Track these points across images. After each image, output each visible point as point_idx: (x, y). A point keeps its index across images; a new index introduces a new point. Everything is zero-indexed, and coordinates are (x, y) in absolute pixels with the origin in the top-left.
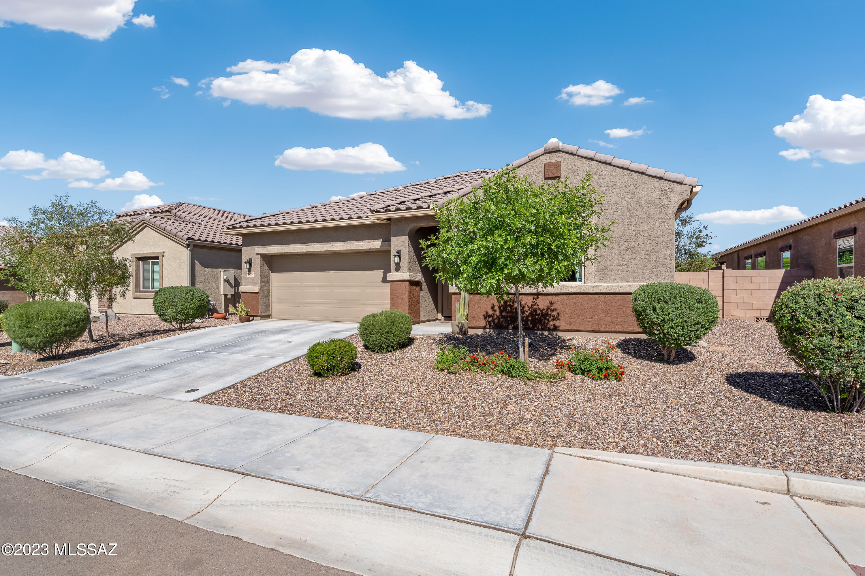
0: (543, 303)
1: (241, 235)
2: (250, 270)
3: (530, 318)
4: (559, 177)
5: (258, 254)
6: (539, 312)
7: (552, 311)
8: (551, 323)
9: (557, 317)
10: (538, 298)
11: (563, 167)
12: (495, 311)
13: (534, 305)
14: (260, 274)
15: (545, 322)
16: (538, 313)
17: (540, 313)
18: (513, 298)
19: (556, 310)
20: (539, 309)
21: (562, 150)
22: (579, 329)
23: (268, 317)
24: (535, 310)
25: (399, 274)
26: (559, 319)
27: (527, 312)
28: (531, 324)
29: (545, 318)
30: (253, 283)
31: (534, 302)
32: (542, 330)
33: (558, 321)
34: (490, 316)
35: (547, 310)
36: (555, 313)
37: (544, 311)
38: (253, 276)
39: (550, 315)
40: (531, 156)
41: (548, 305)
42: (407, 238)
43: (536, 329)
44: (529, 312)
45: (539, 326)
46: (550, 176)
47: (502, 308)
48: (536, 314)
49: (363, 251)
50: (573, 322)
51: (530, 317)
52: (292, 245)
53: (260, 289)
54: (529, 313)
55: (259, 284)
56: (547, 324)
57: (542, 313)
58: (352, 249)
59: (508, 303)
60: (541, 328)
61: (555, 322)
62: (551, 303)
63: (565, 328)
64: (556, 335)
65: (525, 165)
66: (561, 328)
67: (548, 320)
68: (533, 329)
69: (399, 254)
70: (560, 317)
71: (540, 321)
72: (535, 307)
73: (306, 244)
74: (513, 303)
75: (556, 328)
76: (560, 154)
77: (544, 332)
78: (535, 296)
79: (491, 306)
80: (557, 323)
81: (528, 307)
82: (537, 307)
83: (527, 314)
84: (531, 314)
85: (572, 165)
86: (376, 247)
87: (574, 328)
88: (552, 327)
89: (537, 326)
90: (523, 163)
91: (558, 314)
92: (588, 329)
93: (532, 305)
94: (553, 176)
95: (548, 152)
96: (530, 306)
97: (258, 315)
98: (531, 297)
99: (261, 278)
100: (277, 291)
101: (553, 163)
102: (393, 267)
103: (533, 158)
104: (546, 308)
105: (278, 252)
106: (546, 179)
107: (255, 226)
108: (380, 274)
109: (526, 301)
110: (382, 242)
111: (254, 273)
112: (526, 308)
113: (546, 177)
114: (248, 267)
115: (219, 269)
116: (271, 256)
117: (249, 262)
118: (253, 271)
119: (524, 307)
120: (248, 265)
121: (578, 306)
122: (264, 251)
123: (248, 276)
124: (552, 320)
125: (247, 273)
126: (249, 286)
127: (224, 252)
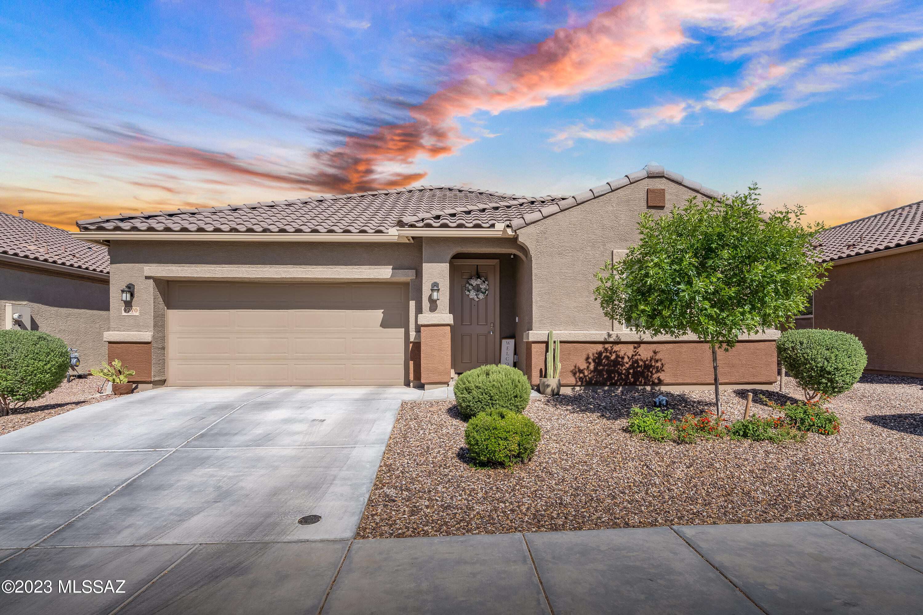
0: (645, 353)
1: (107, 243)
2: (128, 305)
3: (631, 371)
4: (664, 207)
5: (147, 278)
6: (641, 363)
7: (657, 361)
8: (655, 376)
9: (661, 369)
10: (639, 346)
11: (667, 197)
12: (590, 363)
13: (636, 355)
14: (152, 311)
15: (648, 375)
16: (640, 364)
17: (643, 364)
18: (611, 347)
19: (661, 360)
20: (642, 360)
21: (667, 176)
22: (685, 382)
23: (162, 383)
24: (637, 361)
25: (437, 315)
26: (663, 371)
27: (627, 363)
28: (632, 378)
29: (649, 371)
30: (137, 326)
31: (635, 351)
32: (646, 384)
33: (662, 372)
34: (581, 371)
35: (651, 361)
36: (659, 364)
37: (647, 362)
38: (137, 314)
39: (654, 366)
40: (633, 179)
41: (652, 354)
42: (447, 265)
43: (638, 383)
44: (630, 363)
45: (641, 381)
46: (654, 205)
47: (597, 361)
48: (638, 366)
49: (349, 281)
50: (678, 374)
51: (631, 369)
52: (223, 266)
53: (153, 336)
54: (630, 365)
55: (152, 329)
56: (651, 377)
57: (645, 364)
58: (342, 277)
59: (604, 354)
60: (645, 383)
61: (659, 374)
62: (655, 352)
63: (670, 382)
64: (659, 390)
65: (624, 188)
66: (665, 382)
67: (651, 372)
68: (634, 384)
69: (435, 287)
70: (664, 368)
71: (642, 374)
72: (636, 357)
73: (253, 266)
74: (611, 353)
75: (660, 382)
76: (664, 180)
77: (646, 387)
78: (636, 345)
79: (585, 357)
80: (662, 376)
81: (628, 357)
82: (639, 357)
83: (627, 366)
84: (632, 367)
85: (677, 196)
86: (385, 277)
87: (680, 381)
88: (656, 381)
89: (640, 380)
90: (619, 187)
91: (662, 364)
92: (694, 382)
93: (633, 355)
94: (658, 205)
95: (651, 176)
96: (630, 356)
97: (149, 380)
98: (631, 347)
99: (155, 317)
100: (180, 340)
101: (658, 190)
103: (634, 180)
104: (649, 358)
105: (195, 276)
106: (649, 207)
107: (151, 229)
108: (378, 315)
109: (626, 351)
110: (394, 270)
111: (138, 308)
112: (626, 360)
113: (649, 205)
114: (124, 299)
115: (3, 301)
116: (168, 281)
117: (126, 289)
118: (136, 306)
119: (623, 358)
120: (124, 295)
121: (684, 356)
122: (164, 273)
123: (124, 314)
124: (656, 373)
125: (123, 308)
126: (128, 330)
127: (11, 271)
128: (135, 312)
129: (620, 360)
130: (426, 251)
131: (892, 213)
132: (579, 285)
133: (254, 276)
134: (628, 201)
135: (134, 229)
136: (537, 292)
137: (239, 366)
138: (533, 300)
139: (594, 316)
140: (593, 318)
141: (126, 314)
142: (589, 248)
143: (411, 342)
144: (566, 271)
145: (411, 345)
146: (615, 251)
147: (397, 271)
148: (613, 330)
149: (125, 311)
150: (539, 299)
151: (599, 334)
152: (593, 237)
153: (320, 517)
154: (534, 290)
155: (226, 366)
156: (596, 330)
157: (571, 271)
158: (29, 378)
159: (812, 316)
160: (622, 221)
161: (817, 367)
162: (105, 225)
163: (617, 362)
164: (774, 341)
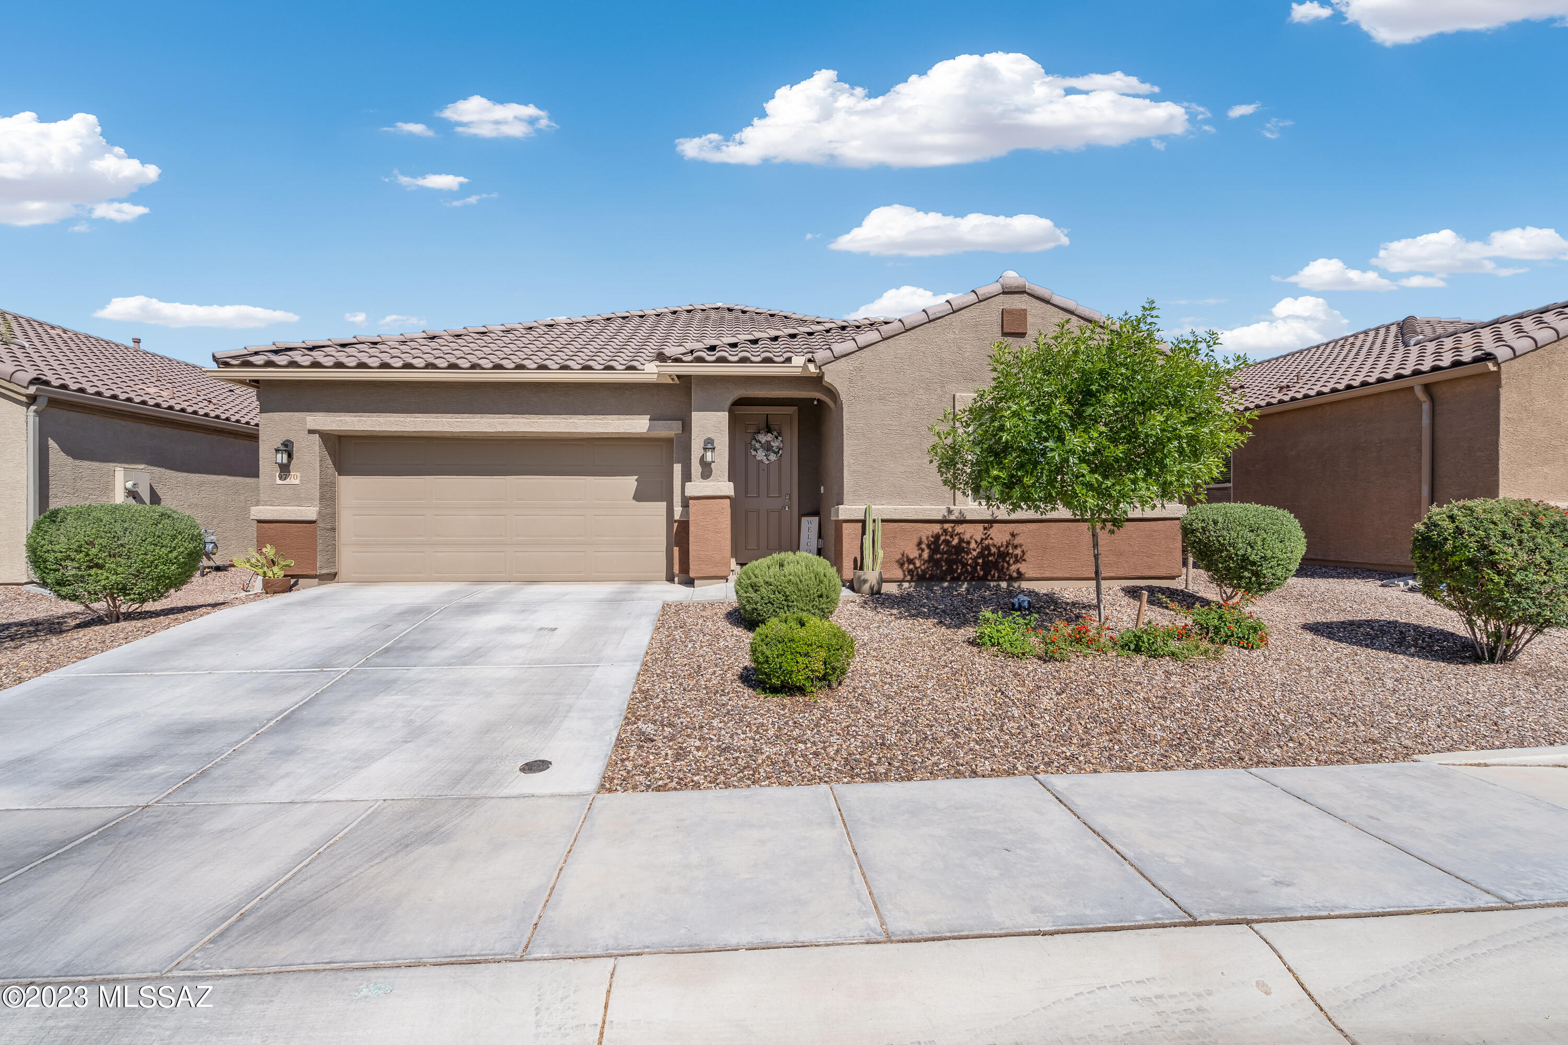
0: (999, 536)
1: (255, 383)
2: (285, 469)
3: (980, 561)
4: (1025, 334)
5: (311, 432)
6: (993, 550)
7: (1016, 547)
8: (1013, 568)
9: (1021, 558)
10: (992, 527)
11: (1030, 320)
12: (923, 550)
13: (986, 539)
14: (318, 478)
15: (1003, 566)
16: (992, 552)
17: (996, 551)
18: (952, 528)
19: (1021, 546)
20: (995, 546)
21: (1029, 291)
22: (1055, 576)
23: (332, 577)
24: (988, 548)
25: (711, 483)
26: (1024, 560)
27: (974, 550)
28: (981, 570)
29: (1004, 561)
30: (297, 498)
31: (986, 534)
32: (1000, 579)
33: (1023, 563)
34: (911, 561)
35: (1007, 546)
36: (1018, 551)
37: (1002, 549)
38: (297, 482)
39: (1012, 554)
40: (982, 295)
41: (1008, 537)
42: (726, 414)
43: (989, 578)
44: (978, 550)
45: (994, 574)
46: (1012, 331)
47: (932, 547)
48: (990, 554)
49: (591, 436)
50: (1045, 566)
51: (979, 558)
52: (416, 415)
53: (319, 513)
54: (979, 553)
55: (317, 502)
56: (1008, 569)
57: (999, 551)
58: (580, 430)
59: (943, 538)
60: (999, 577)
61: (1018, 565)
62: (1013, 535)
63: (1034, 575)
64: (1019, 587)
65: (971, 308)
66: (1026, 575)
67: (1008, 563)
68: (984, 578)
69: (709, 445)
70: (1025, 557)
71: (995, 565)
72: (987, 542)
73: (457, 415)
74: (951, 537)
75: (1020, 576)
76: (1025, 297)
77: (1000, 583)
78: (986, 525)
79: (916, 541)
80: (1023, 567)
81: (976, 542)
82: (991, 542)
83: (975, 553)
84: (981, 555)
85: (1043, 318)
86: (639, 430)
87: (1048, 575)
88: (1015, 575)
89: (992, 573)
90: (965, 305)
91: (1023, 551)
92: (1068, 575)
93: (982, 539)
94: (1017, 331)
95: (1008, 291)
96: (979, 541)
97: (313, 573)
98: (980, 527)
99: (321, 486)
100: (356, 517)
101: (1016, 310)
102: (696, 468)
103: (984, 297)
104: (1005, 543)
105: (378, 429)
106: (1005, 334)
107: (316, 365)
108: (630, 483)
109: (973, 533)
110: (652, 422)
111: (298, 474)
112: (973, 545)
113: (1005, 331)
114: (279, 461)
115: (111, 464)
116: (340, 437)
117: (282, 448)
118: (296, 472)
119: (968, 543)
120: (279, 456)
121: (1053, 541)
122: (334, 425)
123: (279, 482)
124: (1014, 563)
125: (278, 474)
126: (284, 505)
127: (123, 423)
128: (294, 479)
129: (965, 545)
130: (696, 395)
131: (1341, 342)
132: (908, 442)
133: (458, 430)
134: (976, 326)
135: (293, 364)
136: (849, 452)
137: (437, 554)
138: (845, 463)
139: (928, 484)
140: (928, 488)
141: (282, 482)
142: (921, 390)
143: (676, 521)
144: (890, 422)
145: (676, 525)
146: (958, 395)
147: (656, 422)
148: (955, 505)
149: (281, 478)
150: (852, 461)
151: (936, 510)
152: (928, 375)
153: (550, 763)
154: (845, 448)
155: (421, 554)
156: (932, 504)
157: (897, 423)
158: (147, 570)
159: (1231, 485)
160: (968, 354)
162: (252, 359)
163: (960, 549)
164: (1178, 519)
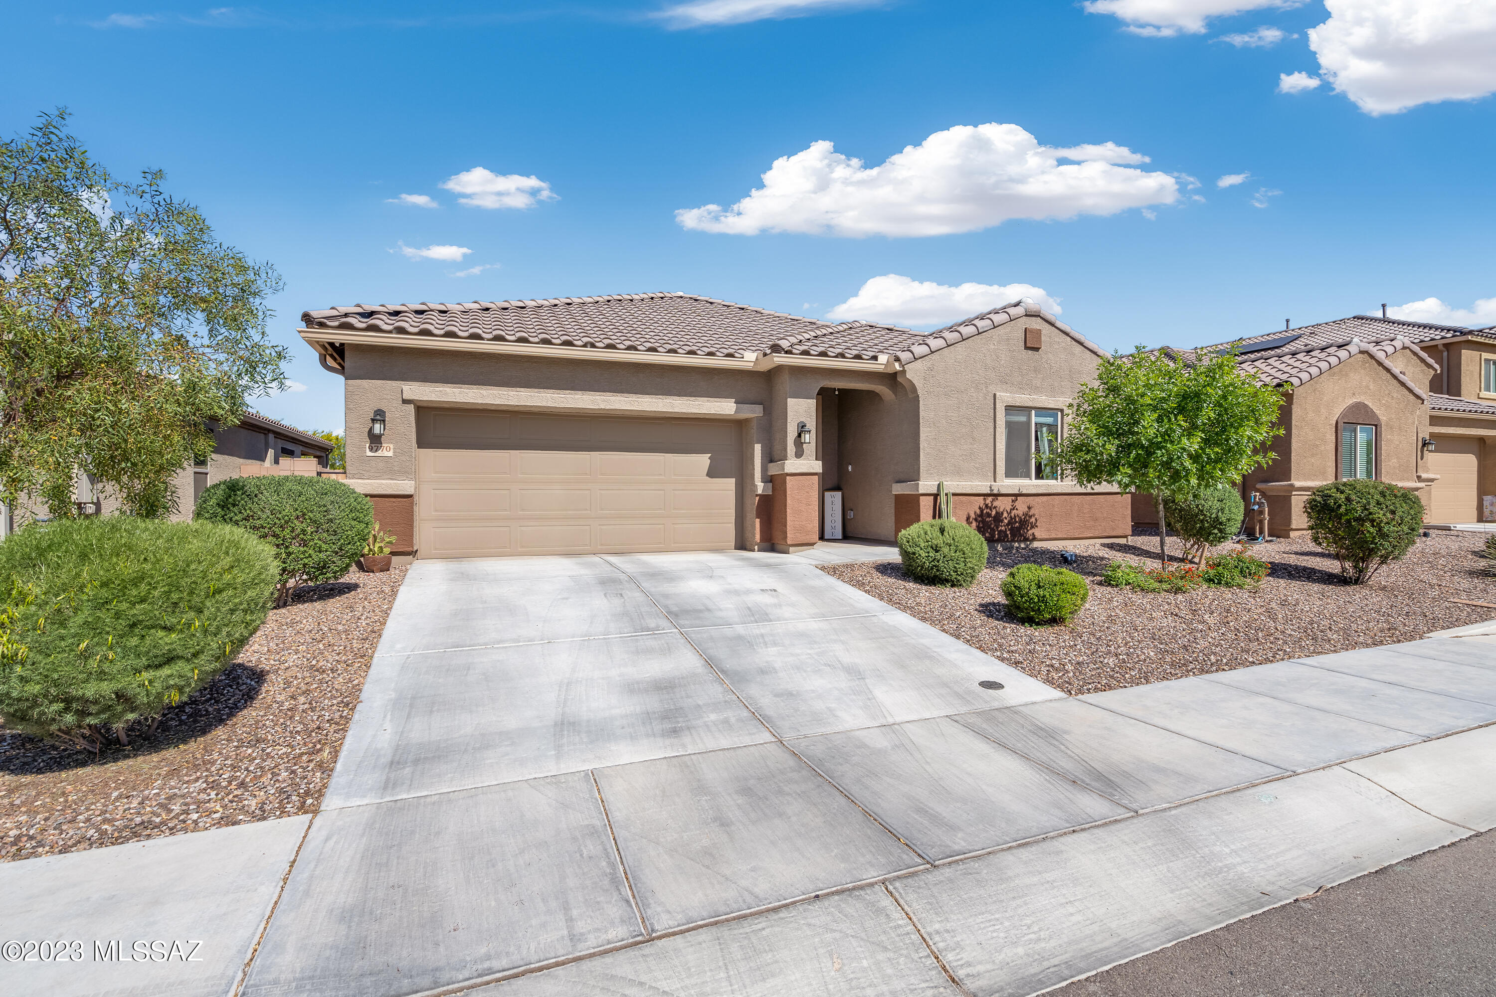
0: (1021, 507)
3: (1009, 527)
4: (1039, 348)
6: (1018, 518)
7: (1031, 516)
8: (1030, 532)
9: (1034, 524)
10: (1016, 499)
11: (1043, 338)
13: (1014, 509)
15: (1024, 531)
16: (1017, 520)
17: (1020, 520)
18: (993, 500)
19: (1034, 515)
20: (1018, 515)
21: (1043, 316)
22: (1057, 536)
24: (1014, 516)
25: (803, 462)
26: (1036, 526)
27: (1006, 519)
28: (1010, 534)
29: (1024, 526)
31: (1013, 505)
32: (1021, 541)
33: (1036, 529)
35: (1026, 515)
36: (1033, 519)
37: (1023, 518)
39: (1029, 521)
41: (1027, 509)
42: (814, 402)
44: (1008, 520)
46: (1032, 346)
47: (979, 518)
48: (1015, 522)
50: (1049, 529)
51: (1009, 525)
56: (1026, 533)
59: (987, 508)
60: (1021, 539)
61: (1033, 531)
63: (1042, 537)
64: (1033, 545)
65: (1006, 325)
66: (1037, 537)
67: (1026, 528)
68: (1012, 541)
70: (1037, 524)
71: (1018, 530)
72: (1013, 512)
74: (992, 507)
75: (1034, 539)
76: (1040, 320)
77: (1022, 544)
78: (1013, 498)
80: (1036, 532)
81: (1008, 512)
82: (1016, 511)
83: (1006, 522)
84: (1010, 523)
85: (1050, 338)
87: (1053, 536)
88: (1030, 537)
89: (1017, 536)
90: (1002, 323)
91: (1036, 519)
93: (1011, 510)
94: (1035, 346)
95: (1028, 314)
96: (1009, 510)
98: (1010, 498)
99: (415, 459)
101: (1034, 330)
103: (1014, 317)
104: (1024, 513)
106: (1026, 348)
108: (704, 460)
109: (1003, 504)
110: (738, 405)
111: (391, 446)
112: (1005, 515)
113: (1028, 345)
114: (376, 431)
119: (1002, 513)
121: (1056, 509)
124: (1031, 529)
128: (387, 450)
129: (1000, 515)
130: (791, 383)
132: (964, 430)
134: (1008, 340)
136: (924, 438)
138: (921, 446)
139: (977, 465)
140: (977, 468)
141: (372, 454)
142: (972, 389)
143: (758, 495)
144: (952, 414)
146: (998, 394)
147: (742, 405)
148: (995, 481)
149: (371, 450)
150: (926, 445)
151: (983, 486)
152: (977, 378)
154: (921, 435)
156: (980, 481)
157: (956, 415)
160: (1003, 362)
161: (1210, 518)
163: (998, 518)
